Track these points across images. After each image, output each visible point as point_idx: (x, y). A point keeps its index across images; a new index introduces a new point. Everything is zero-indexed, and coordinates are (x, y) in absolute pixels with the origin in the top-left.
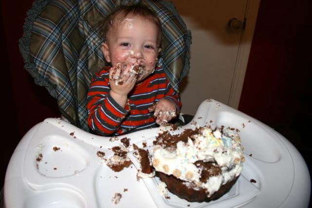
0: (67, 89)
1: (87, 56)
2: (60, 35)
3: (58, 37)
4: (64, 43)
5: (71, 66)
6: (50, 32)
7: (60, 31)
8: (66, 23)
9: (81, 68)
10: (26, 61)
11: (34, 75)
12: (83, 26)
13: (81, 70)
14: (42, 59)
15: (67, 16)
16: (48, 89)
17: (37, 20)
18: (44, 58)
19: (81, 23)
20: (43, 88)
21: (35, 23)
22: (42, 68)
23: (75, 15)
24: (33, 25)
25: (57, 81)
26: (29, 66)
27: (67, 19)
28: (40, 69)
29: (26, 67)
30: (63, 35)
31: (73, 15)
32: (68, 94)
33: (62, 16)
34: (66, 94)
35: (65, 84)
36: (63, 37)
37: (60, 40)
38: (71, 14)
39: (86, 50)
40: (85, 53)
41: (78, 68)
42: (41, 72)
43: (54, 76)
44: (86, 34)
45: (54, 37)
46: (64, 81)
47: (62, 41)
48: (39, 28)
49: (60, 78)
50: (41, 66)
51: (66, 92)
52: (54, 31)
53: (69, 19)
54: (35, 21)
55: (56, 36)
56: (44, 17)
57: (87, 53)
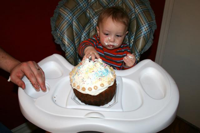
0: (71, 48)
1: (89, 29)
2: (72, 17)
3: (71, 18)
4: (74, 22)
5: (77, 34)
6: (66, 15)
7: (72, 15)
8: (78, 10)
9: (84, 36)
10: (52, 29)
11: (55, 37)
12: (90, 12)
13: (84, 38)
14: (60, 29)
15: (79, 6)
16: (61, 46)
17: (62, 8)
18: (61, 29)
19: (88, 10)
20: (59, 45)
21: (60, 9)
22: (60, 34)
23: (85, 5)
24: (59, 10)
25: (66, 43)
26: (53, 32)
27: (78, 8)
28: (58, 35)
29: (52, 32)
30: (74, 17)
31: (83, 5)
32: (71, 51)
33: (76, 6)
34: (70, 50)
35: (70, 45)
36: (74, 18)
37: (72, 20)
38: (82, 5)
39: (89, 26)
40: (88, 28)
41: (83, 36)
42: (59, 36)
43: (65, 40)
44: (91, 16)
45: (68, 18)
46: (70, 43)
47: (73, 20)
48: (61, 13)
49: (68, 42)
50: (59, 33)
51: (70, 49)
52: (69, 15)
53: (80, 8)
54: (61, 8)
55: (69, 18)
56: (66, 6)
57: (89, 28)
